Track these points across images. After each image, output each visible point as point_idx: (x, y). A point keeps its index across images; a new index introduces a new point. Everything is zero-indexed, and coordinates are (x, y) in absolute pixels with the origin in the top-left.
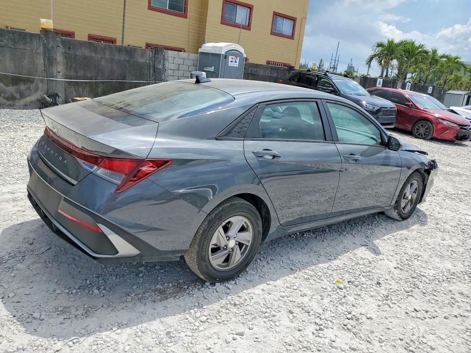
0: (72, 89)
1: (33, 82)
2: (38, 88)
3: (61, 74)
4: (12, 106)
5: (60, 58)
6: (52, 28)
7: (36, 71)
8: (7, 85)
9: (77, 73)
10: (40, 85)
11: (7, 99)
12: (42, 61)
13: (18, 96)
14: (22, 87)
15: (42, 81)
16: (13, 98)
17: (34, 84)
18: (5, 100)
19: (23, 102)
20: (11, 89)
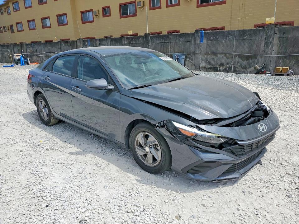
0: (281, 61)
1: (257, 58)
2: (259, 61)
3: (275, 51)
4: (244, 72)
5: (276, 41)
6: (274, 22)
7: (260, 51)
8: (244, 61)
9: (287, 50)
10: (260, 59)
11: (242, 68)
12: (263, 45)
13: (248, 66)
14: (251, 61)
15: (261, 57)
16: (245, 68)
17: (257, 59)
18: (241, 69)
19: (249, 70)
20: (245, 63)
